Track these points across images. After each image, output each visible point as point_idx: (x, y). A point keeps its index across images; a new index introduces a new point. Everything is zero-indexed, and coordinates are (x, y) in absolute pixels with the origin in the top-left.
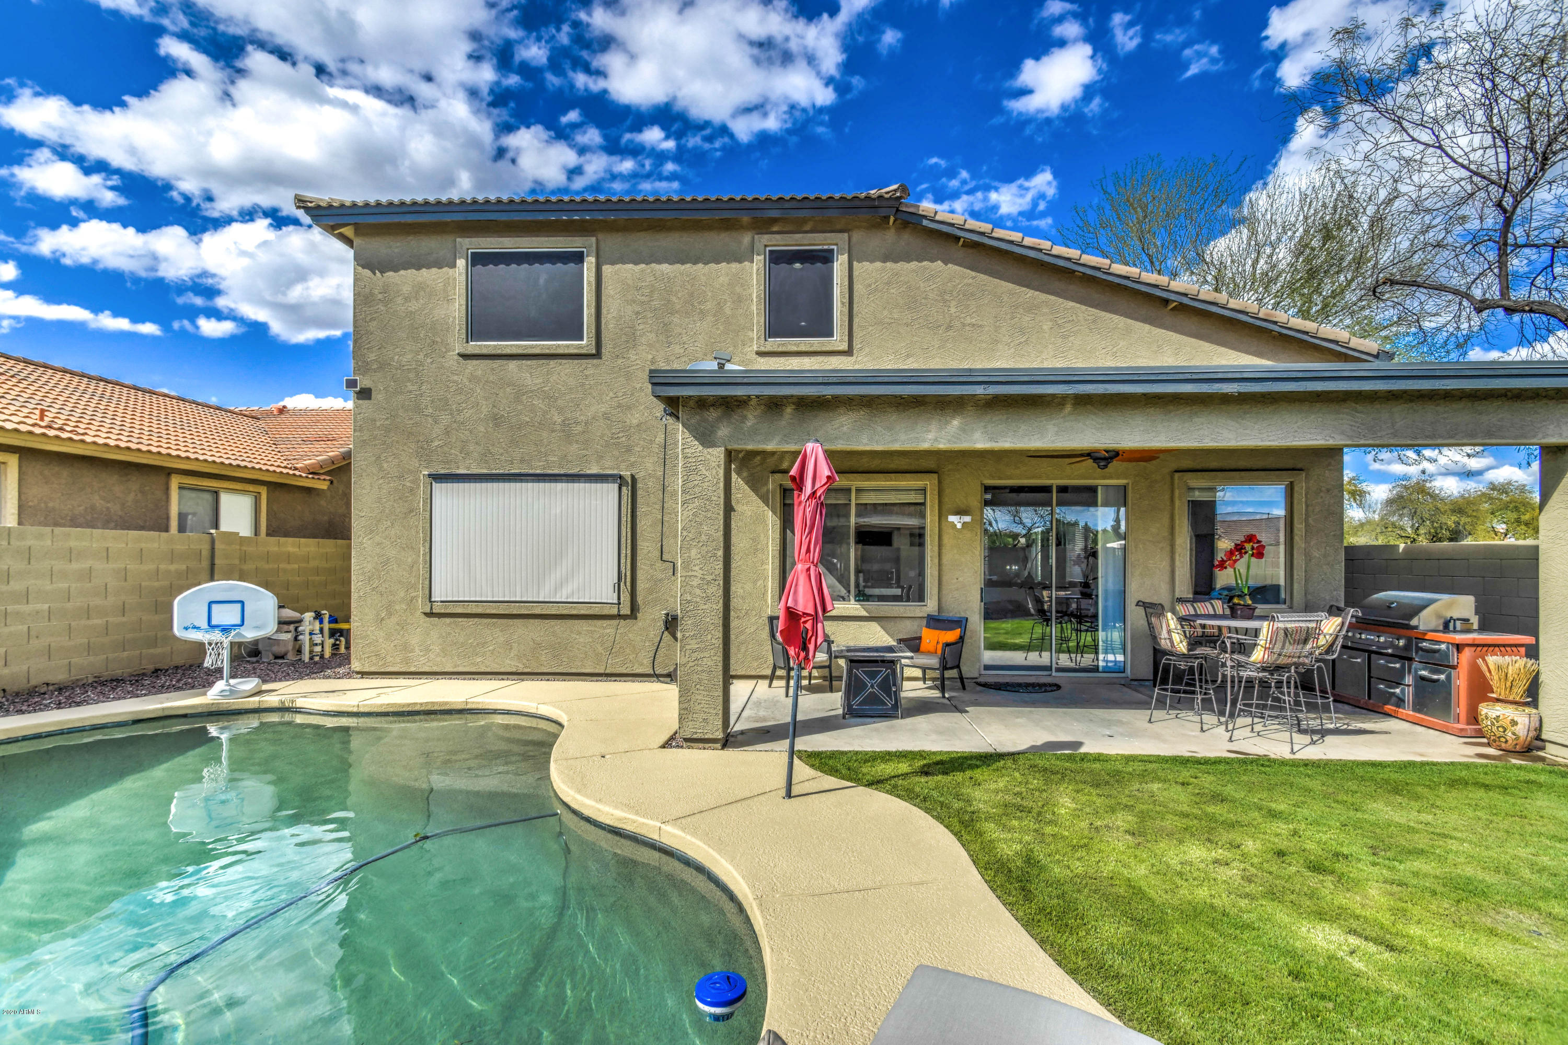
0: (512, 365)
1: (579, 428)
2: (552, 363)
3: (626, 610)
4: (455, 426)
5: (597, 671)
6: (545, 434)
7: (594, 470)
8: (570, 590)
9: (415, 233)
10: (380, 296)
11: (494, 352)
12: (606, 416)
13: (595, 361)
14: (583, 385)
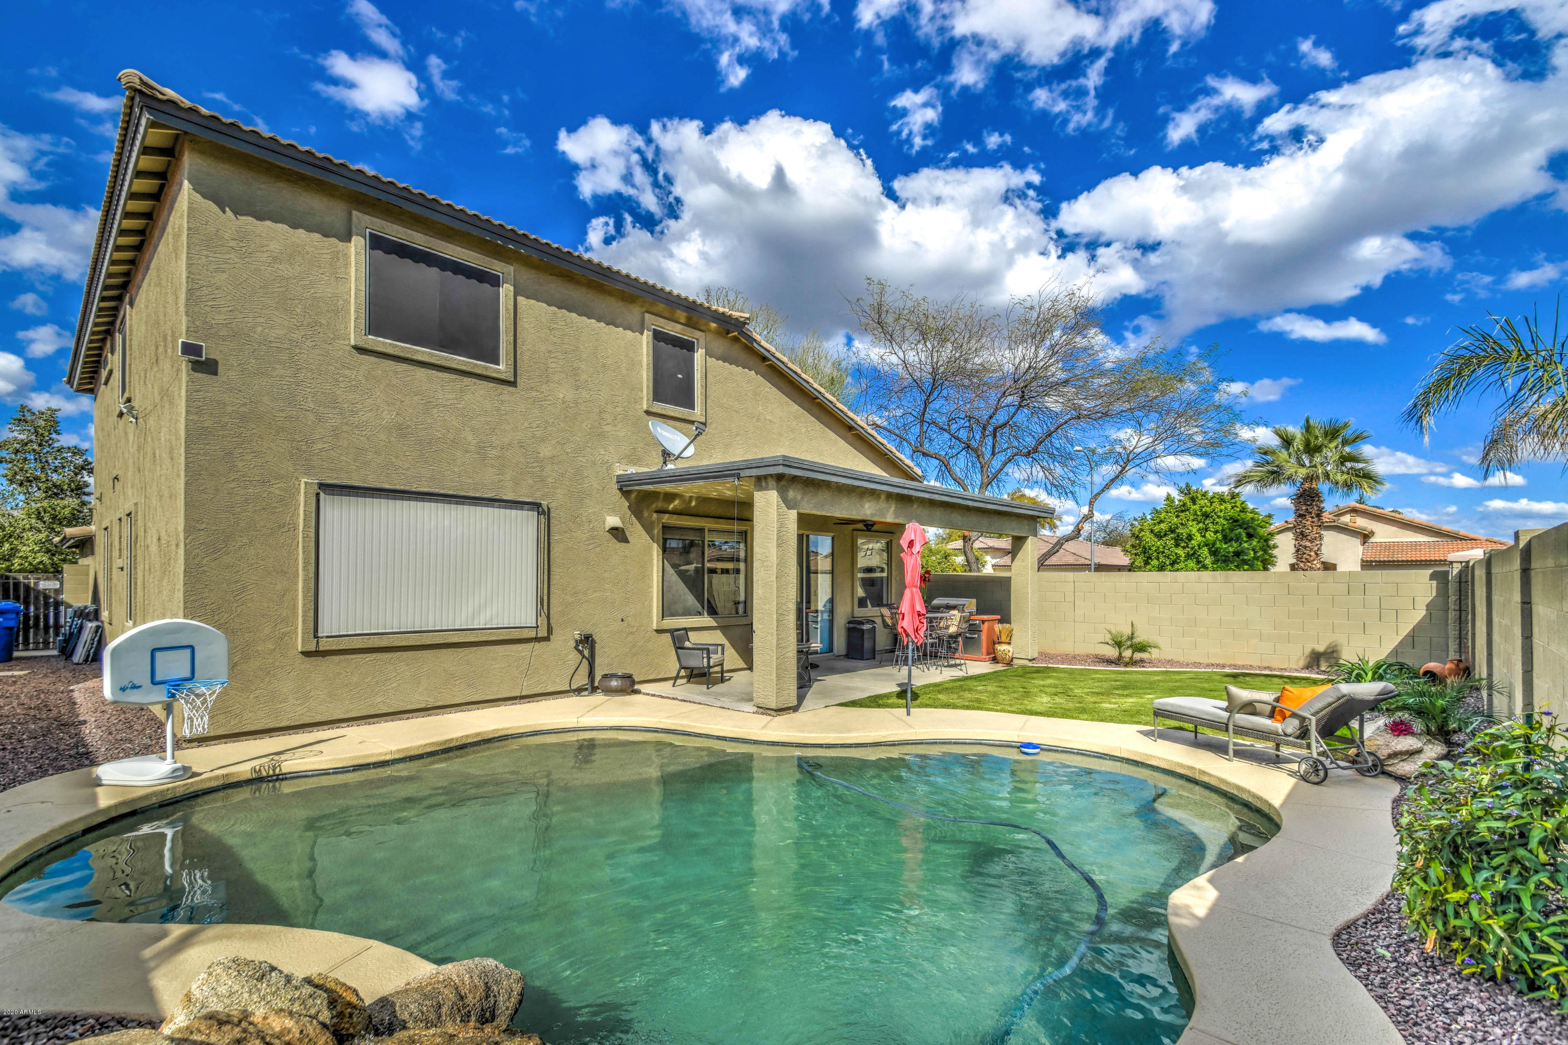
0: (421, 373)
1: (495, 452)
2: (467, 380)
3: (543, 633)
4: (345, 428)
5: (513, 694)
6: (459, 454)
7: (509, 496)
8: (488, 616)
9: (289, 181)
10: (232, 244)
11: (402, 354)
12: (521, 445)
13: (511, 389)
14: (499, 410)
